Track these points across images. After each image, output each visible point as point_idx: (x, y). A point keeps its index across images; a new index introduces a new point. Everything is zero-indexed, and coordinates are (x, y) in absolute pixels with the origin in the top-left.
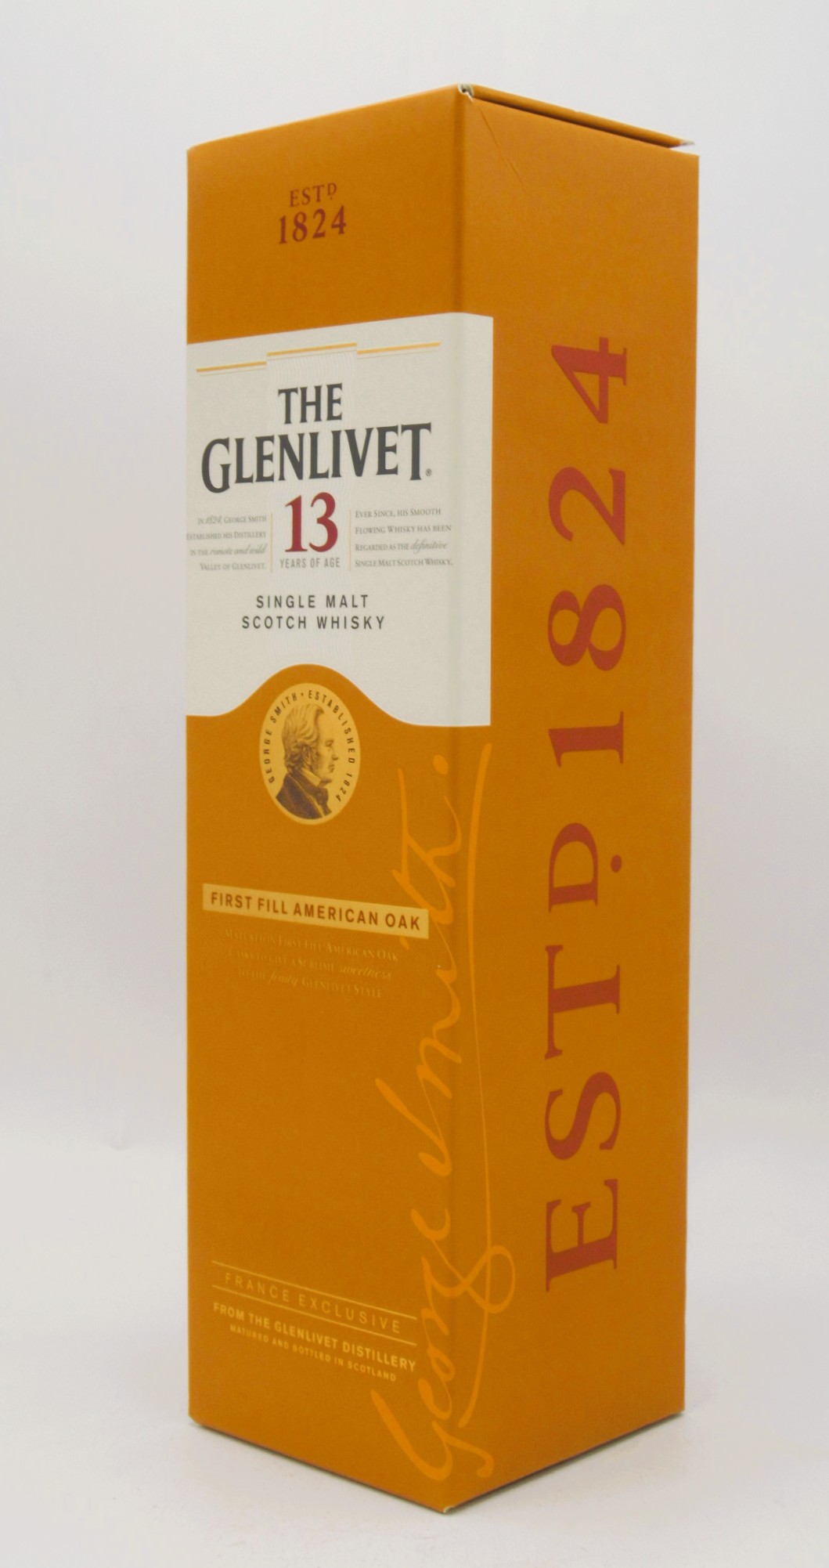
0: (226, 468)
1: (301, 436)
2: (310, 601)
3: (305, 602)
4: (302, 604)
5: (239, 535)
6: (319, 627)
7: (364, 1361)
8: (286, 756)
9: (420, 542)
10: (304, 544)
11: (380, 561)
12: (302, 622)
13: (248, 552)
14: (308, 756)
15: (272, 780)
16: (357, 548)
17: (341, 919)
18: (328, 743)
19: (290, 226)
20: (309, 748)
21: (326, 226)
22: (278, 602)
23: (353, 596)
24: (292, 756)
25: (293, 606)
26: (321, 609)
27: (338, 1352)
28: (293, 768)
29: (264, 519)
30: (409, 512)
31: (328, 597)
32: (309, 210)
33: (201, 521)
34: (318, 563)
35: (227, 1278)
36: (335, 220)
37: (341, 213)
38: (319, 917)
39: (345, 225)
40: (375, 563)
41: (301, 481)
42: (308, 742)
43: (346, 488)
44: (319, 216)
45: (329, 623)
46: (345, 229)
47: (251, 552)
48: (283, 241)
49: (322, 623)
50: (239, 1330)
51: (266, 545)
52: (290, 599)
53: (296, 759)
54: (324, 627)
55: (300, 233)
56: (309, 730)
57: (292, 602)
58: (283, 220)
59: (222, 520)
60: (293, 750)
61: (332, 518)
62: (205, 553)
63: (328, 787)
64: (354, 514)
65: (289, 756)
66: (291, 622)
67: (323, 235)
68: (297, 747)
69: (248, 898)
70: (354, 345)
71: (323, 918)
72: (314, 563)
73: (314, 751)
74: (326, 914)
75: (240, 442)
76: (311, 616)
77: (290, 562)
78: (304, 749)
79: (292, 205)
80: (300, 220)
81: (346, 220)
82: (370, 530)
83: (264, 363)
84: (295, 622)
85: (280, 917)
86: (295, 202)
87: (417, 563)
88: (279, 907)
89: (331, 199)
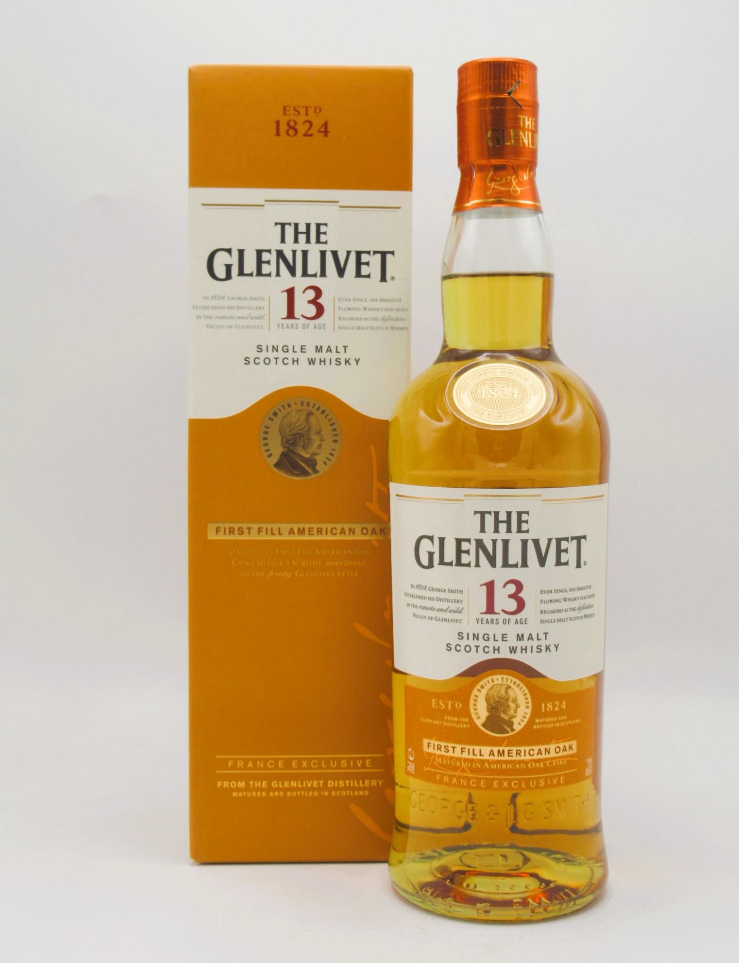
0: (229, 267)
1: (294, 252)
2: (302, 349)
3: (298, 349)
4: (295, 350)
5: (239, 307)
6: (310, 364)
7: (345, 788)
8: (282, 440)
9: (386, 317)
10: (297, 314)
11: (357, 327)
12: (296, 361)
13: (249, 318)
14: (301, 440)
15: (270, 455)
16: (340, 318)
17: (327, 533)
18: (317, 432)
19: (283, 127)
20: (302, 435)
21: (314, 131)
22: (275, 349)
23: (337, 347)
24: (287, 442)
25: (288, 351)
26: (311, 353)
27: (325, 787)
28: (288, 447)
29: (263, 299)
30: (379, 300)
31: (317, 347)
32: (301, 119)
33: (206, 298)
34: (308, 326)
35: (230, 764)
36: (321, 128)
37: (326, 125)
38: (309, 534)
39: (328, 132)
40: (353, 328)
41: (293, 278)
42: (301, 432)
43: (330, 284)
44: (308, 125)
45: (317, 362)
46: (329, 134)
47: (252, 318)
48: (278, 134)
49: (311, 362)
50: (240, 794)
51: (265, 315)
52: (285, 348)
53: (291, 442)
54: (314, 364)
55: (292, 132)
56: (301, 425)
57: (288, 350)
58: (278, 123)
59: (226, 298)
60: (288, 437)
61: (320, 301)
62: (211, 317)
63: (317, 457)
64: (337, 299)
65: (285, 440)
66: (286, 361)
67: (311, 135)
68: (291, 435)
69: (249, 529)
70: (337, 202)
71: (313, 534)
72: (304, 326)
73: (306, 437)
74: (315, 532)
75: (241, 253)
76: (303, 358)
77: (285, 326)
78: (298, 436)
79: (285, 114)
80: (292, 124)
81: (329, 129)
82: (350, 309)
83: (263, 206)
84: (290, 361)
85: (277, 538)
86: (287, 113)
87: (385, 328)
88: (276, 531)
89: (317, 115)
